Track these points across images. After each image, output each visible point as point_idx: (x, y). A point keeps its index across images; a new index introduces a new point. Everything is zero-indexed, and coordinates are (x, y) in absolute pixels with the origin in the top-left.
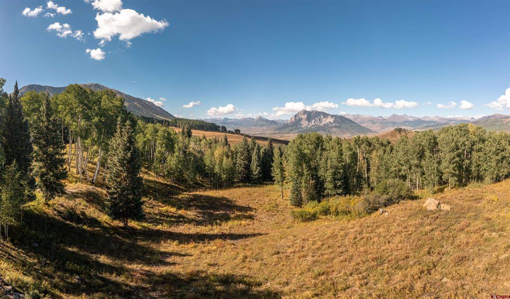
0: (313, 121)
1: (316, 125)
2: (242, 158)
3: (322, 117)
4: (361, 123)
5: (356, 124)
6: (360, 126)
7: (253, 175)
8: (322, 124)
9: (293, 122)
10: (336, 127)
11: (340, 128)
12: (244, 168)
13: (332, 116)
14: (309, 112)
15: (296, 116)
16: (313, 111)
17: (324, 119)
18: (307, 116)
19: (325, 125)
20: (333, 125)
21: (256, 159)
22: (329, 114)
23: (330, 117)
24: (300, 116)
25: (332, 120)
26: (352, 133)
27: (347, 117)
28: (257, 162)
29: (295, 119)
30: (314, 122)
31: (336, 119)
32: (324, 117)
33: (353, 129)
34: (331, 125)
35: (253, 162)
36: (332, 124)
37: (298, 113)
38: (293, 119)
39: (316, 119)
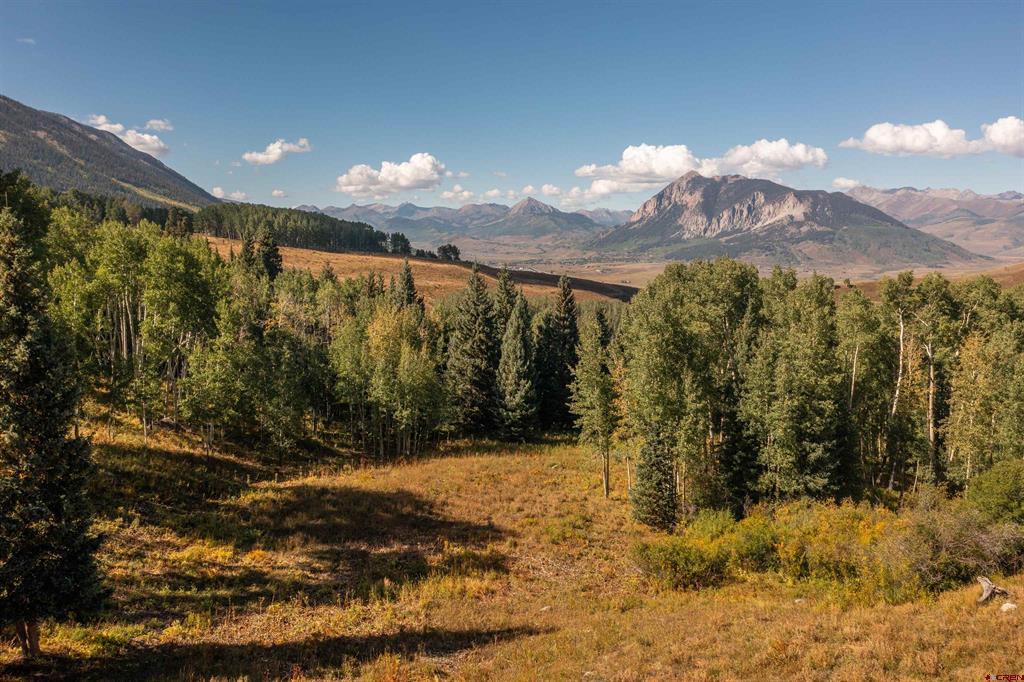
0: (726, 214)
1: (735, 231)
2: (467, 347)
3: (761, 198)
4: (923, 220)
5: (900, 224)
6: (917, 234)
7: (505, 407)
8: (759, 224)
9: (651, 220)
10: (814, 236)
11: (831, 241)
12: (474, 383)
13: (800, 196)
14: (712, 180)
15: (660, 197)
16: (724, 179)
17: (769, 208)
18: (704, 196)
19: (771, 230)
20: (805, 229)
21: (515, 352)
22: (787, 190)
23: (791, 200)
24: (676, 196)
25: (798, 211)
26: (878, 262)
27: (863, 198)
28: (520, 362)
29: (657, 208)
30: (731, 219)
31: (814, 206)
32: (769, 200)
33: (886, 245)
34: (793, 230)
35: (506, 363)
36: (800, 224)
37: (672, 185)
38: (650, 208)
39: (737, 207)
